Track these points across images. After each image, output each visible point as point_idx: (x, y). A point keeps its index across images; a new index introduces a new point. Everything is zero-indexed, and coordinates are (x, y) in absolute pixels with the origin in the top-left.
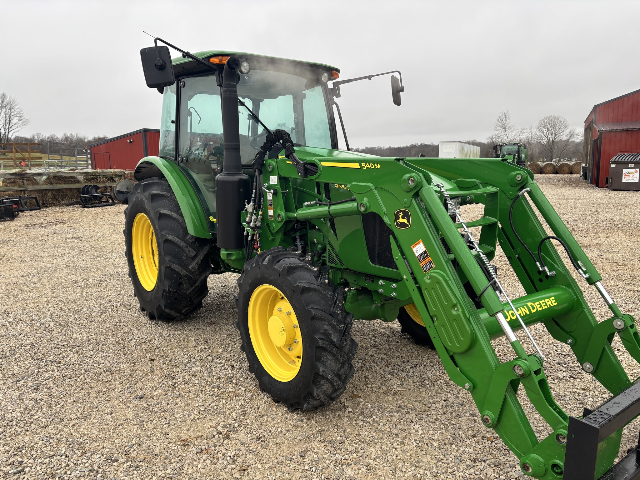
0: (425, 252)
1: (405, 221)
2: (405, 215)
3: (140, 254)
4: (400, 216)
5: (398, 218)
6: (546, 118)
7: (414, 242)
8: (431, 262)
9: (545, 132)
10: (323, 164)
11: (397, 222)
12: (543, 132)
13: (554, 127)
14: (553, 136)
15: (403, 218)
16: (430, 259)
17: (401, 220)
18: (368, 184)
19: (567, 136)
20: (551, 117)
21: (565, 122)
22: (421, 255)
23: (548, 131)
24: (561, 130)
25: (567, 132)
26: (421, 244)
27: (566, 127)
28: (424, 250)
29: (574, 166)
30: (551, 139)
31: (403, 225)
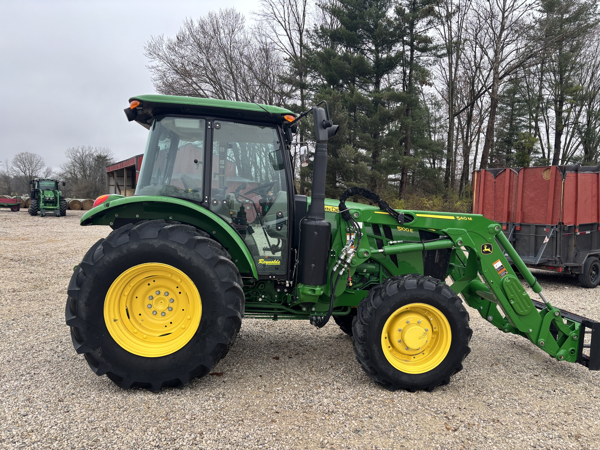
0: (502, 266)
1: (489, 250)
2: (489, 246)
3: (112, 317)
4: (485, 248)
5: (483, 248)
6: (23, 154)
7: (495, 261)
8: (506, 271)
9: (21, 167)
10: (418, 215)
11: (482, 251)
12: (19, 167)
13: (31, 163)
14: (30, 172)
15: (487, 248)
16: (505, 269)
17: (486, 250)
18: (463, 229)
19: (44, 173)
20: (27, 153)
21: (42, 160)
22: (499, 268)
23: (25, 166)
24: (38, 167)
25: (44, 169)
26: (500, 262)
27: (43, 165)
28: (501, 265)
29: (85, 203)
30: (28, 174)
31: (488, 252)
